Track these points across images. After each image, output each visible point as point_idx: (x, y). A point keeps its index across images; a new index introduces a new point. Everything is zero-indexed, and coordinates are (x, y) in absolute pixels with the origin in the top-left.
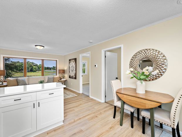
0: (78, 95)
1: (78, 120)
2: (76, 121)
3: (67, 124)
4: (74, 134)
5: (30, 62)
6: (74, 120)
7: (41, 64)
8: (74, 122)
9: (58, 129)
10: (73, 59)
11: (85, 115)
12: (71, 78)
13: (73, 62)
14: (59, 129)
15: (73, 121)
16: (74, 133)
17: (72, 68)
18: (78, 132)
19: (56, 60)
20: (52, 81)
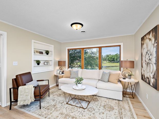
10: (149, 33)
12: (146, 82)
13: (150, 39)
19: (120, 46)
20: (107, 80)
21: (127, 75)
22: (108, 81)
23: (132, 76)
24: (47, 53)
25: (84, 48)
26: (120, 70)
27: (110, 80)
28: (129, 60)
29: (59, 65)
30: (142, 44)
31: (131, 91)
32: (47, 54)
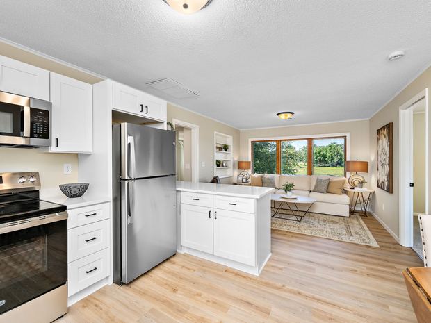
0: (381, 246)
1: (291, 291)
2: (285, 291)
3: (263, 281)
4: (250, 304)
5: (337, 145)
6: (283, 286)
7: (343, 143)
8: (279, 288)
9: (242, 276)
10: (384, 128)
11: (320, 297)
12: (381, 188)
13: (385, 136)
14: (244, 277)
15: (279, 285)
16: (252, 301)
17: (382, 156)
18: (258, 308)
19: (345, 137)
20: (324, 190)
21: (356, 183)
22: (327, 192)
23: (364, 185)
24: (226, 148)
25: (281, 140)
26: (345, 176)
27: (329, 190)
28: (359, 160)
29: (239, 168)
30: (378, 139)
31: (364, 210)
32: (226, 150)
